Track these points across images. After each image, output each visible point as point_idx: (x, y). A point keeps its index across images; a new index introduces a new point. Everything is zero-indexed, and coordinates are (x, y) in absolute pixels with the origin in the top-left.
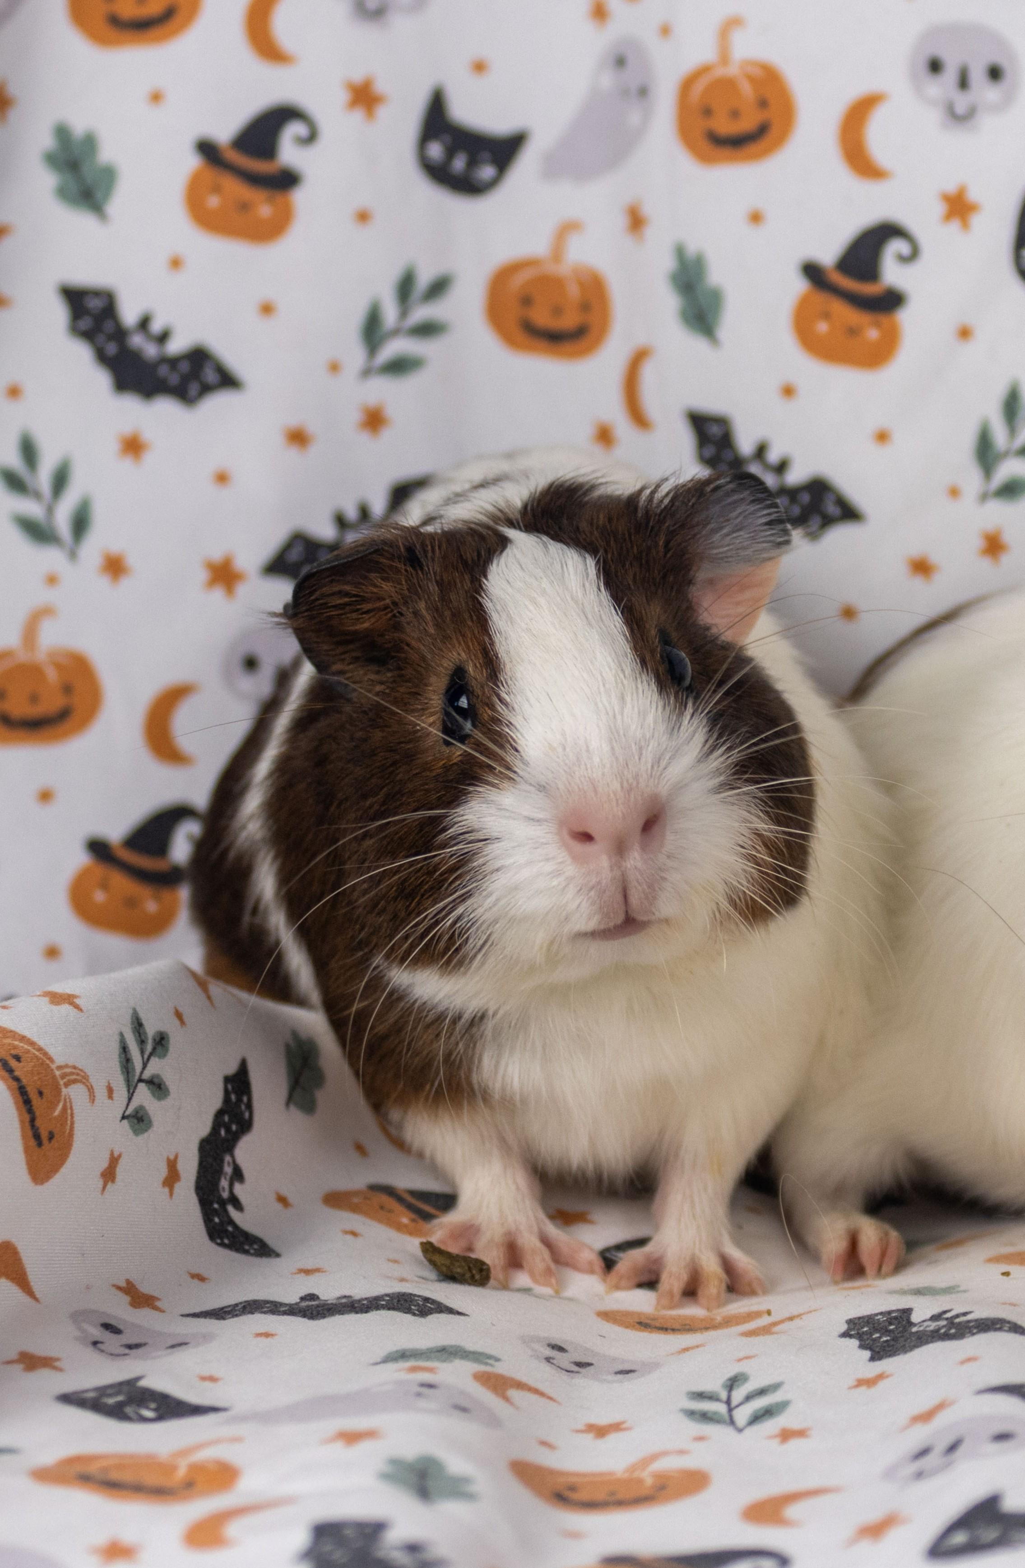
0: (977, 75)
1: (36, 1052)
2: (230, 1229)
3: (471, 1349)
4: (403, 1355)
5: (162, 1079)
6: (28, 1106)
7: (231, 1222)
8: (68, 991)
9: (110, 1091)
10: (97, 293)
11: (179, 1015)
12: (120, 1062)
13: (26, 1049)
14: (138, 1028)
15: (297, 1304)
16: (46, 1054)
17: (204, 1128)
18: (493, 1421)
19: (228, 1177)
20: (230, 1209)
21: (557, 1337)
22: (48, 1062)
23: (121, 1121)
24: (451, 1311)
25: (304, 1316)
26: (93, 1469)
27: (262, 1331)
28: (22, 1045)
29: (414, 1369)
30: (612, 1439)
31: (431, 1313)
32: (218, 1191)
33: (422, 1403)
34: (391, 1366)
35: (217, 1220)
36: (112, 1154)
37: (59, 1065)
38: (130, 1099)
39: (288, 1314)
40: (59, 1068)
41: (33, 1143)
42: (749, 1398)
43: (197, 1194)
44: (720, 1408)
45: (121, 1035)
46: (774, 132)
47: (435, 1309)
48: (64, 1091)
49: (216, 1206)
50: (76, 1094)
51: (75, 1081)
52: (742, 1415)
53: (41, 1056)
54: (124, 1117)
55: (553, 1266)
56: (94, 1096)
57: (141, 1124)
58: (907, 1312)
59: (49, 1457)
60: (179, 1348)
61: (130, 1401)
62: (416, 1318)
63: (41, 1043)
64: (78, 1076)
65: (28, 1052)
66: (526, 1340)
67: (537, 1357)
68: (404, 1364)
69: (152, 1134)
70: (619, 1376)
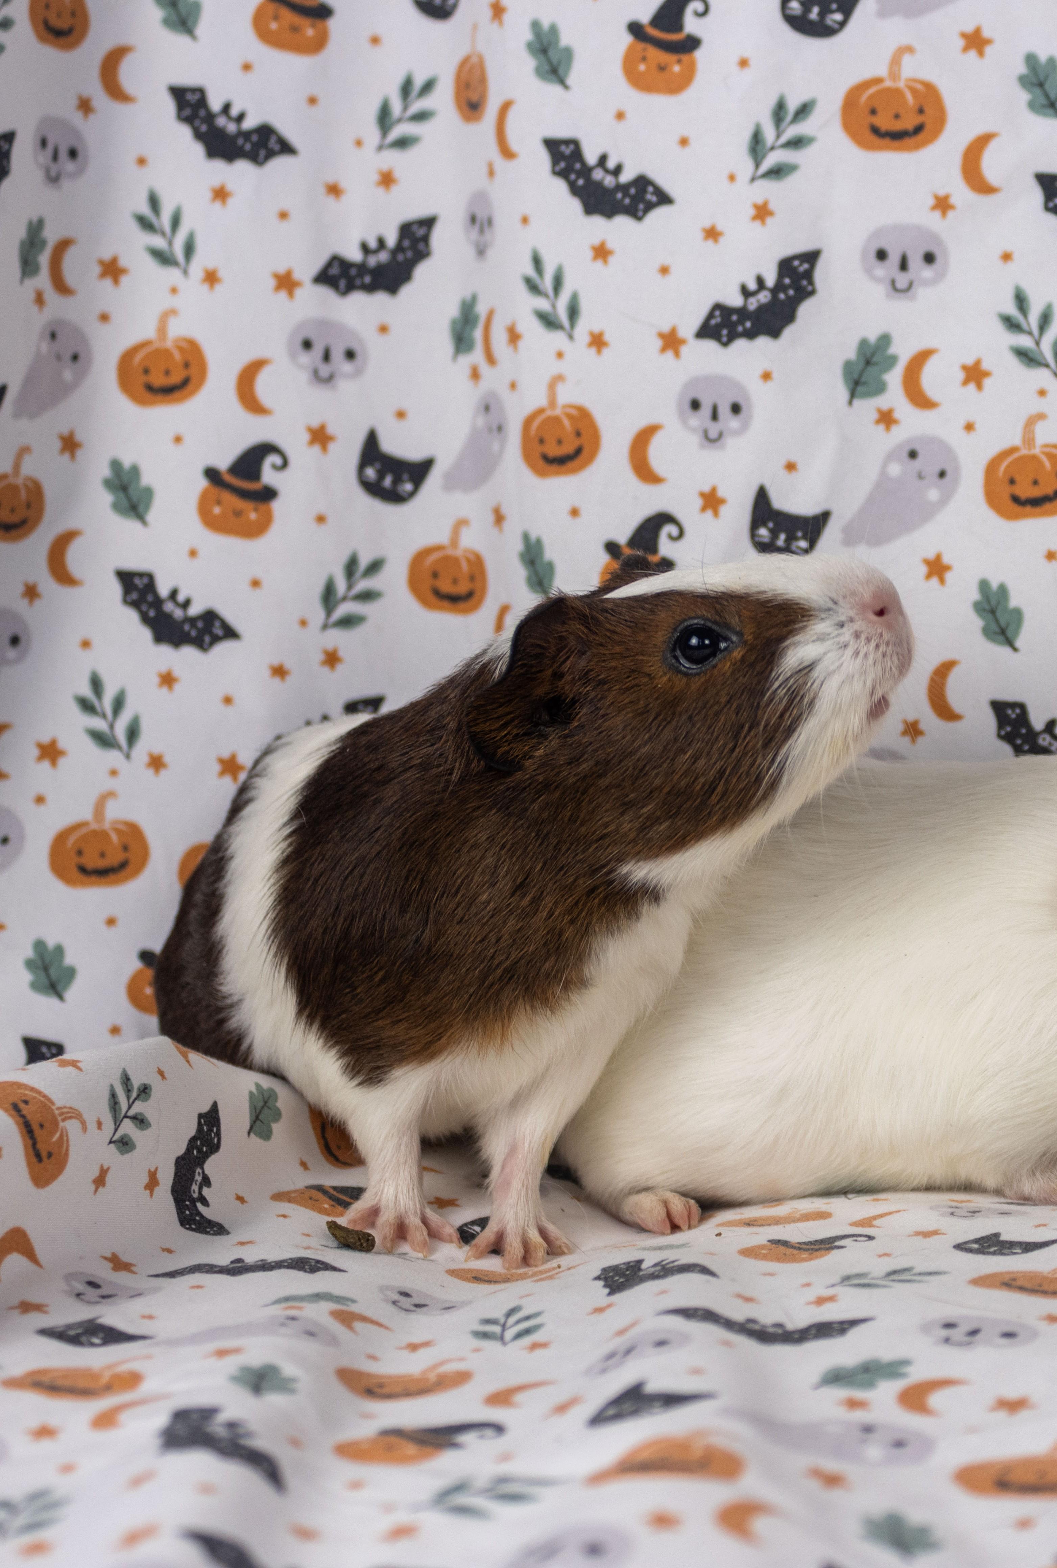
0: (724, 411)
1: (41, 1098)
2: (198, 1218)
3: (337, 1295)
4: (287, 1299)
5: (144, 1116)
6: (31, 1135)
7: (199, 1214)
8: (74, 1058)
9: (100, 1125)
10: (141, 575)
11: (161, 1073)
12: (109, 1105)
13: (34, 1096)
14: (126, 1081)
15: (227, 1266)
16: (49, 1099)
17: (181, 1149)
18: (333, 1341)
19: (198, 1183)
20: (199, 1205)
21: (407, 1286)
22: (50, 1104)
23: (108, 1144)
24: (335, 1269)
25: (229, 1274)
26: (46, 1379)
27: (196, 1284)
28: (31, 1093)
29: (286, 1308)
30: (420, 1352)
31: (319, 1271)
32: (190, 1192)
33: (283, 1330)
34: (277, 1306)
35: (187, 1212)
36: (102, 1167)
37: (58, 1106)
38: (116, 1130)
39: (218, 1273)
40: (59, 1108)
41: (34, 1160)
42: (518, 1322)
43: (173, 1195)
44: (497, 1329)
45: (112, 1086)
46: (585, 452)
47: (324, 1268)
48: (62, 1124)
49: (187, 1203)
50: (72, 1127)
51: (71, 1118)
52: (509, 1334)
53: (45, 1101)
54: (111, 1142)
56: (86, 1128)
57: (126, 1147)
58: (640, 1262)
60: (137, 1297)
61: (86, 1332)
62: (307, 1274)
63: (46, 1092)
64: (73, 1114)
65: (35, 1098)
66: (382, 1289)
67: (386, 1301)
68: (284, 1305)
69: (135, 1153)
70: (443, 1311)
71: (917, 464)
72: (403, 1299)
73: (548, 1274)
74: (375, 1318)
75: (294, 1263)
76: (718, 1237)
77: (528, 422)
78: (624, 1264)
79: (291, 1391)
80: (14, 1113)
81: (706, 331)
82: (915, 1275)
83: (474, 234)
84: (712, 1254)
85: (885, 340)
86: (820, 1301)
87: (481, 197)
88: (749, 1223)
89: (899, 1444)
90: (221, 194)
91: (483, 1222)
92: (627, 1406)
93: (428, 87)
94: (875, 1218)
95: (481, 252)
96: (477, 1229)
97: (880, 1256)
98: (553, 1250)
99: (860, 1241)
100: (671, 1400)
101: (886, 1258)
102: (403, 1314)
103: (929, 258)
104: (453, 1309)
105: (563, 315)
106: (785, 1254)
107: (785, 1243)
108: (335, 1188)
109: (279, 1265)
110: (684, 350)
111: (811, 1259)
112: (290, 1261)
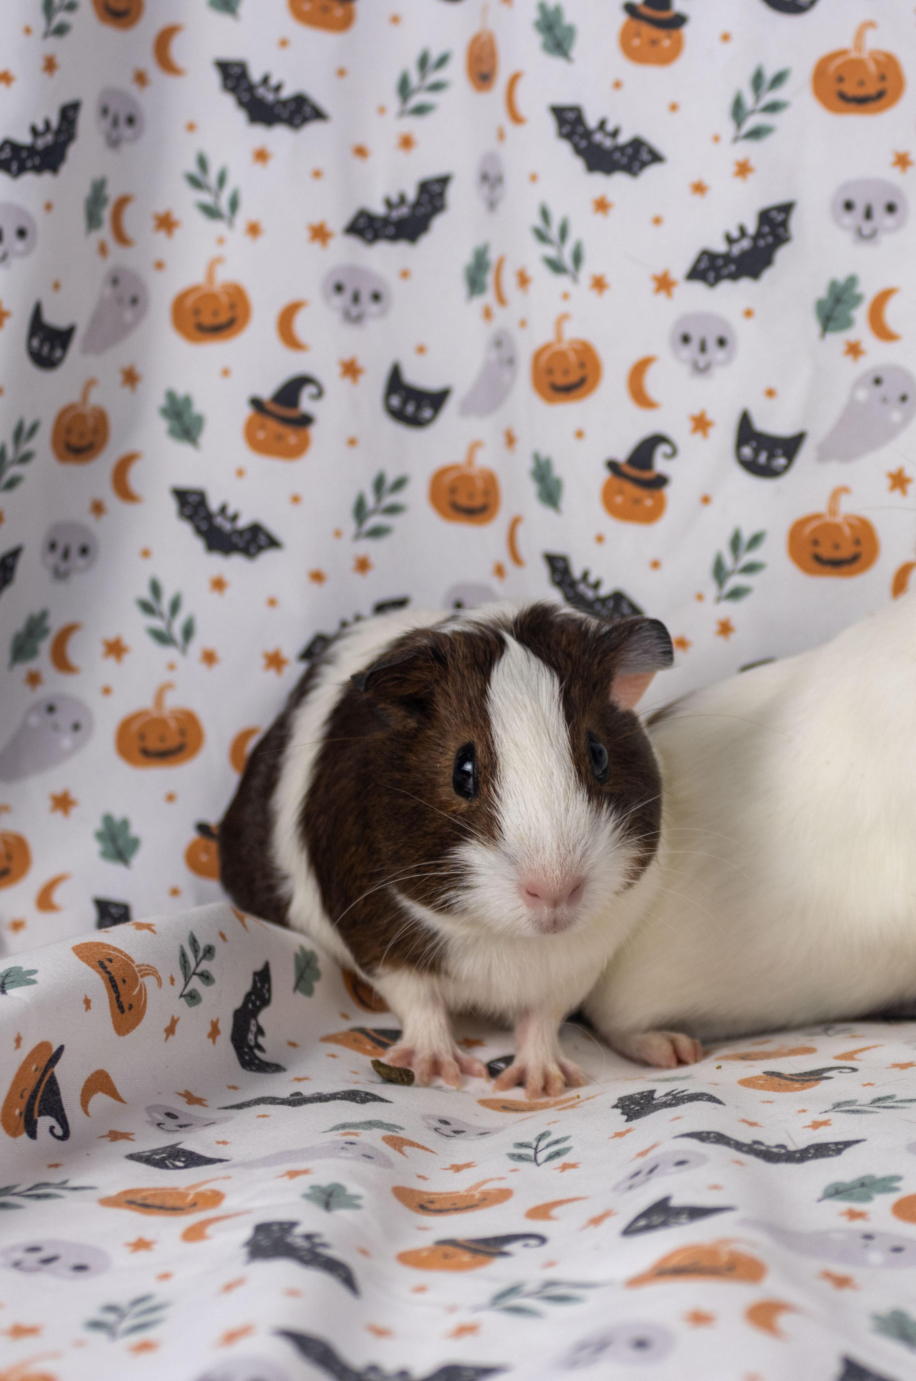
0: (711, 344)
1: (123, 957)
2: (256, 1061)
3: (387, 1122)
4: (343, 1126)
5: (209, 973)
6: (115, 989)
7: (257, 1057)
8: (149, 922)
9: (172, 980)
10: (195, 493)
11: (223, 936)
12: (180, 963)
13: (117, 955)
14: (193, 943)
15: (288, 1098)
16: (129, 958)
17: (238, 1002)
18: (388, 1163)
19: (253, 1032)
20: (256, 1051)
21: (446, 1115)
22: (130, 962)
23: (179, 998)
24: (382, 1100)
25: (290, 1105)
26: (138, 1198)
27: (262, 1114)
28: (114, 953)
29: (345, 1134)
30: (464, 1172)
31: (369, 1102)
32: (247, 1040)
33: (344, 1154)
34: (335, 1132)
35: (247, 1057)
36: (173, 1018)
37: (137, 964)
38: (186, 985)
39: (280, 1104)
40: (137, 966)
41: (117, 1011)
42: (548, 1146)
43: (232, 1043)
44: (531, 1152)
45: (182, 947)
46: (588, 382)
47: (372, 1099)
48: (141, 980)
49: (248, 1048)
50: (149, 982)
51: (148, 974)
52: (542, 1156)
53: (126, 959)
54: (181, 996)
55: (460, 1074)
56: (161, 983)
57: (194, 1000)
58: (653, 1092)
59: (113, 1191)
60: (210, 1126)
61: (169, 1157)
62: (358, 1104)
63: (127, 952)
64: (150, 971)
65: (118, 957)
66: (425, 1118)
67: (429, 1128)
68: (341, 1131)
69: (201, 1006)
70: (479, 1136)
71: (882, 390)
72: (443, 1126)
73: (569, 1104)
74: (421, 1143)
75: (347, 1095)
76: (719, 1070)
77: (537, 356)
78: (638, 1094)
79: (358, 1207)
80: (100, 969)
81: (695, 274)
82: (897, 1102)
83: (485, 189)
84: (716, 1084)
85: (852, 281)
86: (816, 1125)
87: (491, 158)
88: (745, 1057)
89: (898, 1250)
90: (261, 156)
91: (508, 1060)
92: (656, 1219)
93: (443, 61)
94: (856, 1052)
95: (492, 205)
96: (502, 1065)
97: (865, 1085)
98: (570, 1082)
99: (845, 1073)
100: (696, 1213)
101: (870, 1087)
102: (444, 1139)
103: (891, 208)
104: (488, 1134)
105: (567, 260)
106: (780, 1084)
107: (779, 1075)
108: (376, 1031)
109: (333, 1097)
110: (676, 291)
111: (803, 1089)
112: (343, 1093)
